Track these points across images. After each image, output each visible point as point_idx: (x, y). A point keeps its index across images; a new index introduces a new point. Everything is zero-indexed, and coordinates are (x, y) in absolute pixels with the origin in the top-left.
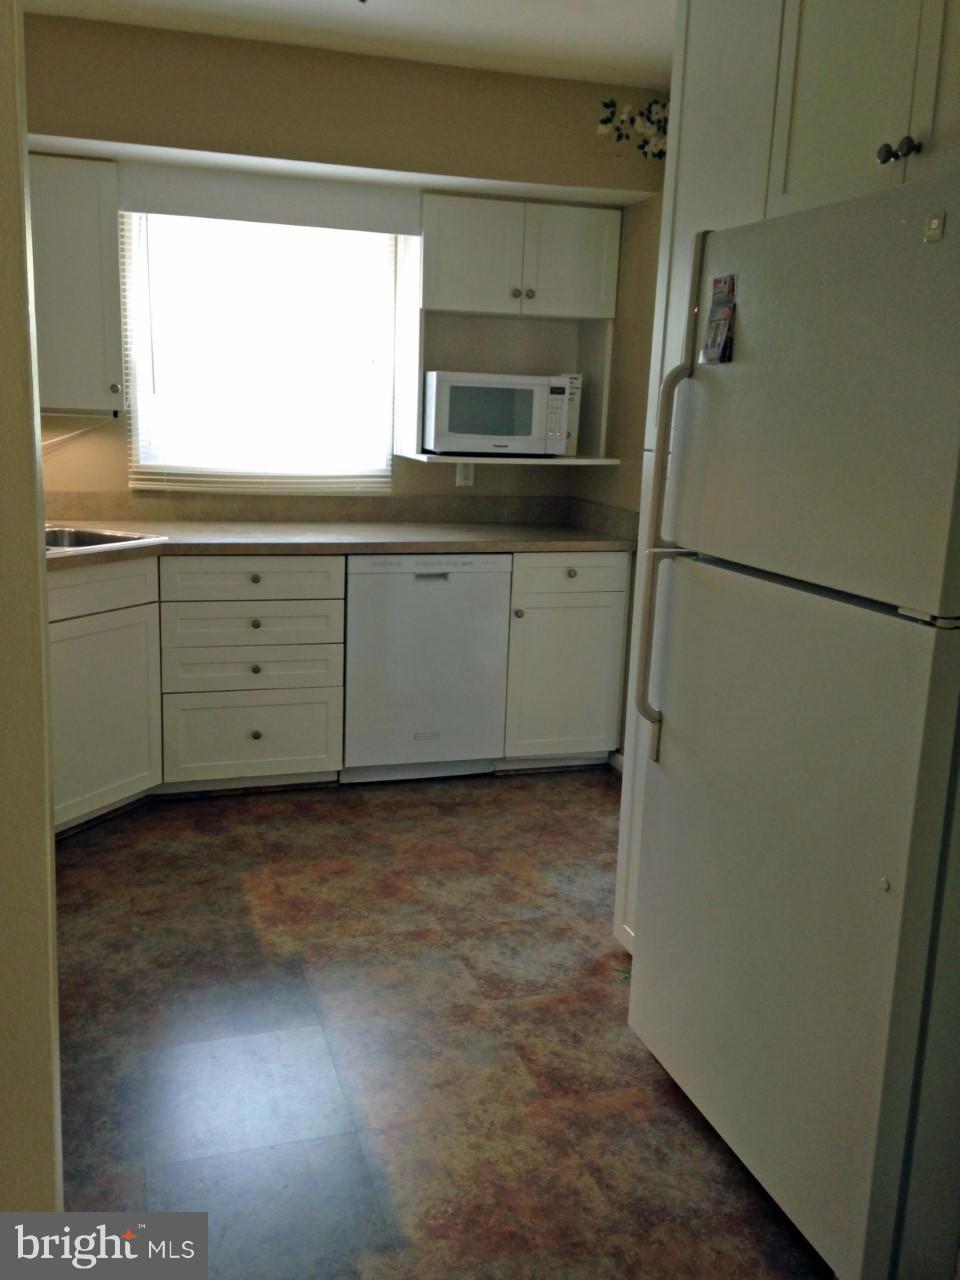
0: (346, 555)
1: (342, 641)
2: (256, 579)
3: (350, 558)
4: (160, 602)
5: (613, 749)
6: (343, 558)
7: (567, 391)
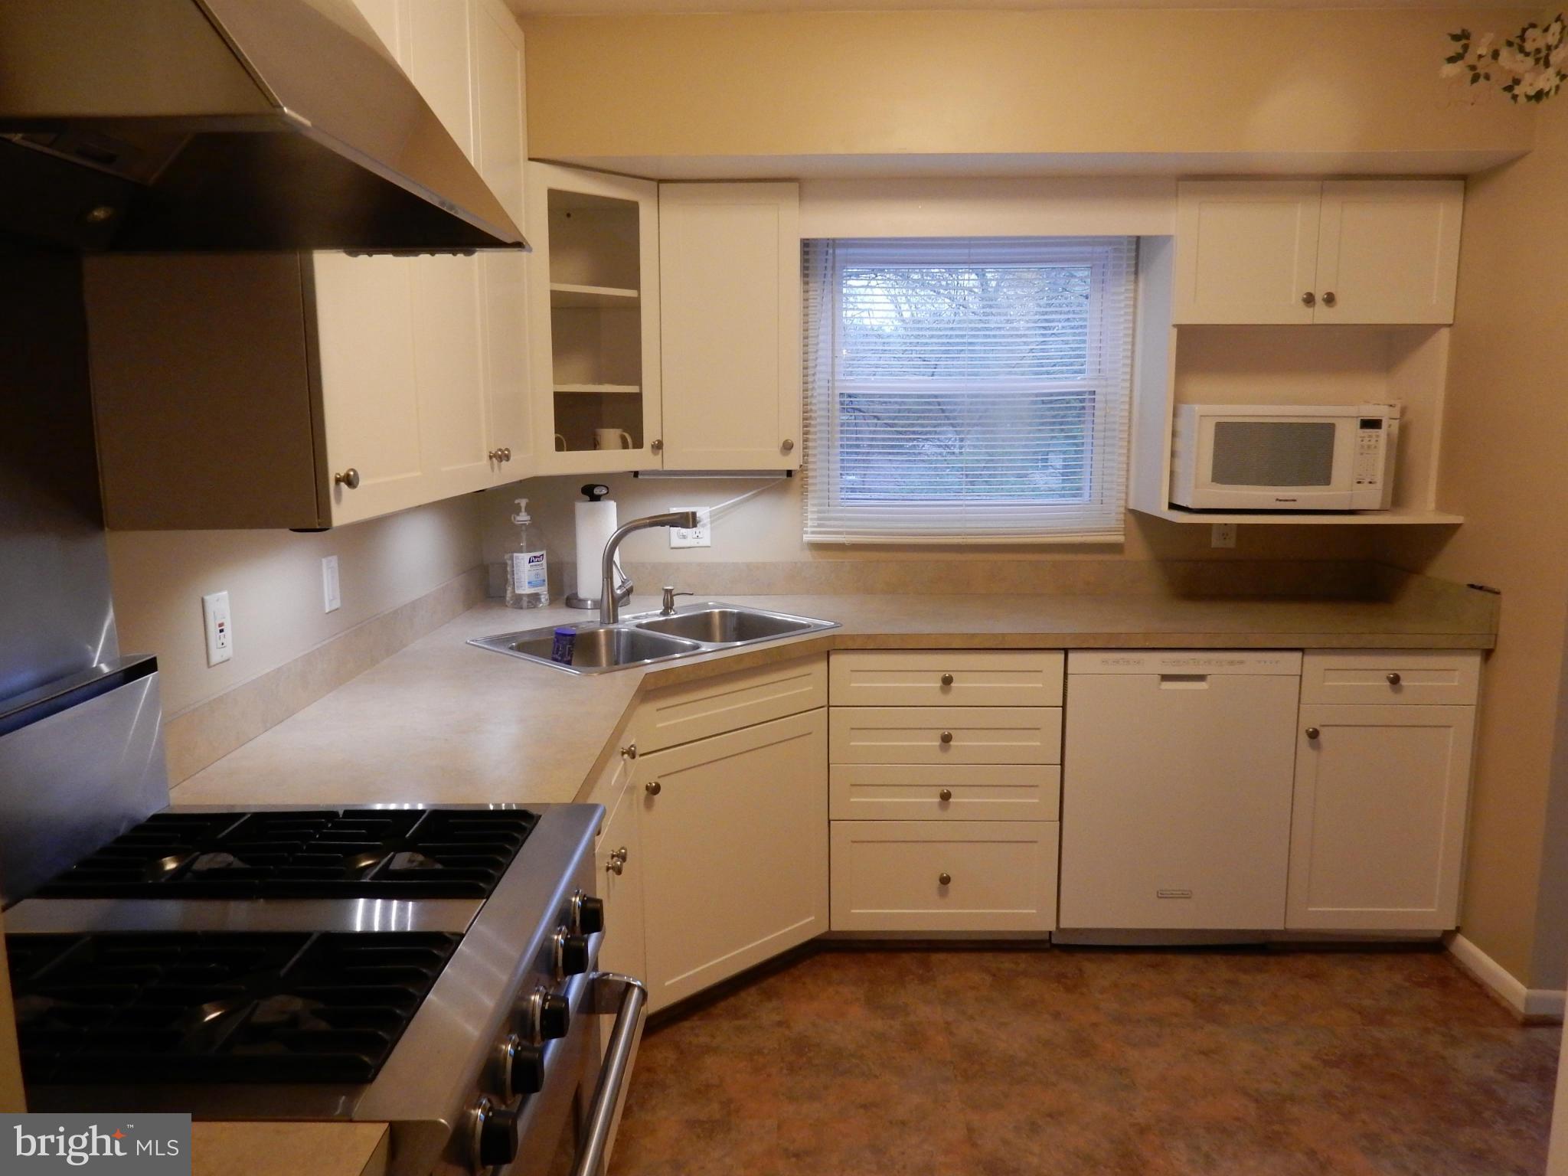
0: (1066, 651)
1: (1059, 762)
2: (947, 681)
3: (1072, 656)
4: (829, 707)
5: (1451, 927)
6: (1061, 656)
7: (1384, 425)
